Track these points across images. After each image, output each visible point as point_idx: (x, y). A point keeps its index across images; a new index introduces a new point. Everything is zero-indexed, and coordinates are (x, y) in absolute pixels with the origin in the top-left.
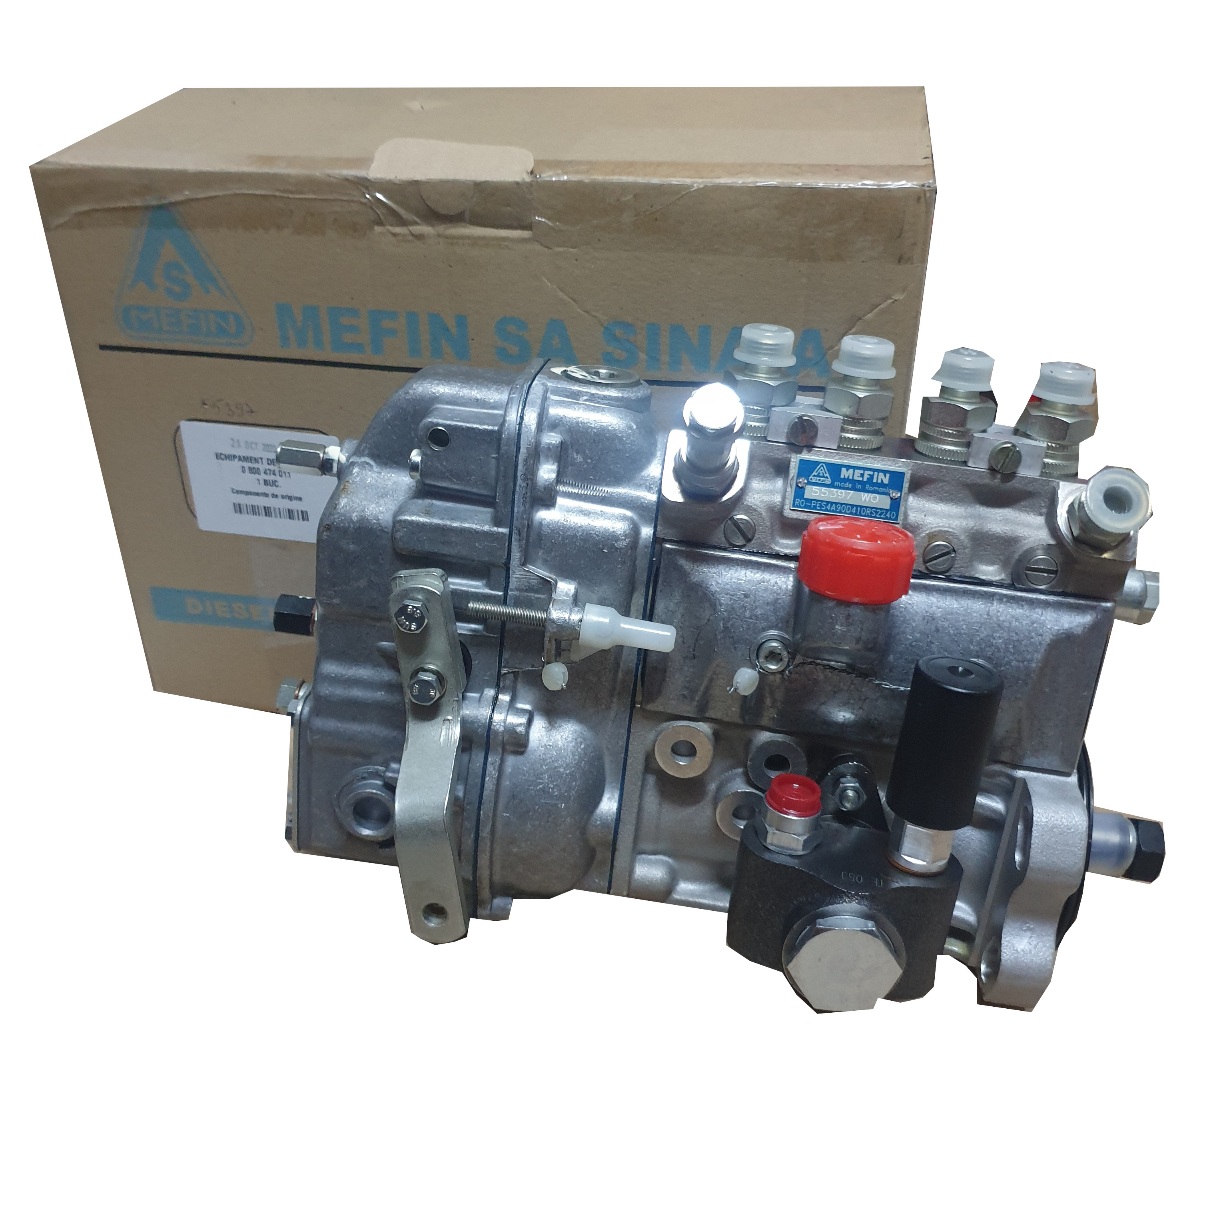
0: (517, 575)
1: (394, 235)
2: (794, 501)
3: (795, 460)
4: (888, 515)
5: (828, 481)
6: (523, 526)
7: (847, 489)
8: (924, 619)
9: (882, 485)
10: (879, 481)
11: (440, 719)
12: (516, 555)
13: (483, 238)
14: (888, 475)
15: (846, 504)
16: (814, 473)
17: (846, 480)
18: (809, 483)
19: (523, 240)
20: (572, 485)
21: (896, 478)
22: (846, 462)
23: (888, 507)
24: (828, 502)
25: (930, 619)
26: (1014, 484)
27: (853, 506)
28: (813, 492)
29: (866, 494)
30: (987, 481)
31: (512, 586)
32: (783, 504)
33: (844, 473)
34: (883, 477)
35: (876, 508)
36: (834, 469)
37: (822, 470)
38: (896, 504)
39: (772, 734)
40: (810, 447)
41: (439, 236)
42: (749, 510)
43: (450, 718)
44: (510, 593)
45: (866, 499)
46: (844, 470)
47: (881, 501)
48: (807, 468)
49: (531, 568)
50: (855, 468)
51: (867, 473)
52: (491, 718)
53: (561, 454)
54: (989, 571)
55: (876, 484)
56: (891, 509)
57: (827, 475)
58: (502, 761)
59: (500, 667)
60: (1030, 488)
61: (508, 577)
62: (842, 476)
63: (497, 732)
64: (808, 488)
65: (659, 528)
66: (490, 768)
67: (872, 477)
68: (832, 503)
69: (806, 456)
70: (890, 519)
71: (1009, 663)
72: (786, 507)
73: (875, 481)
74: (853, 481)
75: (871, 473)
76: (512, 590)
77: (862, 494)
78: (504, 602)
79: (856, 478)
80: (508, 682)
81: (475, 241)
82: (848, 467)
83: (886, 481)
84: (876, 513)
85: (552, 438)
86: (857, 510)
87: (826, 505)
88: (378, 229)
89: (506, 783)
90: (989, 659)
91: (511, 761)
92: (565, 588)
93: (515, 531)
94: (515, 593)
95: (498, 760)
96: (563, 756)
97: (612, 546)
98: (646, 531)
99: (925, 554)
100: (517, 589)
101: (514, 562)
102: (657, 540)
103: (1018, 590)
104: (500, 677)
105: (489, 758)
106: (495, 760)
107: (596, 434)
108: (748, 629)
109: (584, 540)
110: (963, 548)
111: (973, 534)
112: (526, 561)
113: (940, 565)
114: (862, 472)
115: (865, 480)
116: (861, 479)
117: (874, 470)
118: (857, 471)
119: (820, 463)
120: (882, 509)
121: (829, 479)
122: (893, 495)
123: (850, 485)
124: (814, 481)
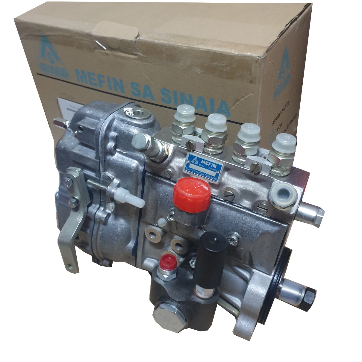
2: (186, 168)
3: (188, 154)
4: (214, 179)
5: (197, 163)
6: (103, 160)
7: (203, 167)
8: (221, 215)
10: (213, 167)
11: (78, 212)
12: (101, 168)
14: (216, 165)
17: (203, 164)
20: (121, 150)
21: (219, 167)
22: (204, 158)
25: (223, 216)
27: (204, 173)
28: (192, 166)
30: (250, 173)
31: (101, 177)
33: (202, 162)
36: (200, 160)
37: (196, 160)
38: (217, 175)
39: (178, 237)
40: (194, 150)
42: (172, 168)
43: (81, 212)
44: (101, 179)
46: (202, 160)
48: (191, 158)
49: (106, 173)
50: (206, 161)
51: (210, 163)
52: (96, 213)
53: (116, 139)
54: (247, 203)
55: (212, 167)
57: (197, 161)
58: (99, 226)
59: (100, 199)
62: (202, 163)
63: (96, 218)
64: (191, 164)
65: (145, 167)
66: (95, 228)
68: (197, 171)
69: (192, 153)
71: (246, 237)
73: (212, 166)
74: (205, 165)
75: (211, 163)
77: (207, 170)
78: (100, 181)
79: (206, 164)
80: (103, 204)
82: (204, 160)
83: (215, 167)
85: (113, 134)
86: (205, 175)
87: (196, 171)
89: (100, 233)
90: (240, 234)
91: (102, 227)
92: (116, 181)
93: (100, 161)
94: (102, 179)
95: (97, 226)
96: (117, 229)
97: (129, 171)
98: (141, 168)
99: (224, 194)
100: (103, 178)
101: (101, 170)
102: (145, 171)
103: (254, 213)
104: (101, 202)
105: (95, 225)
106: (96, 226)
107: (127, 135)
108: (167, 205)
109: (121, 168)
110: (238, 195)
111: (242, 190)
112: (105, 170)
113: (229, 198)
114: (208, 162)
115: (209, 165)
116: (207, 165)
117: (212, 163)
118: (206, 162)
119: (195, 157)
120: (212, 176)
121: (198, 163)
122: (217, 172)
123: (204, 166)
124: (193, 162)
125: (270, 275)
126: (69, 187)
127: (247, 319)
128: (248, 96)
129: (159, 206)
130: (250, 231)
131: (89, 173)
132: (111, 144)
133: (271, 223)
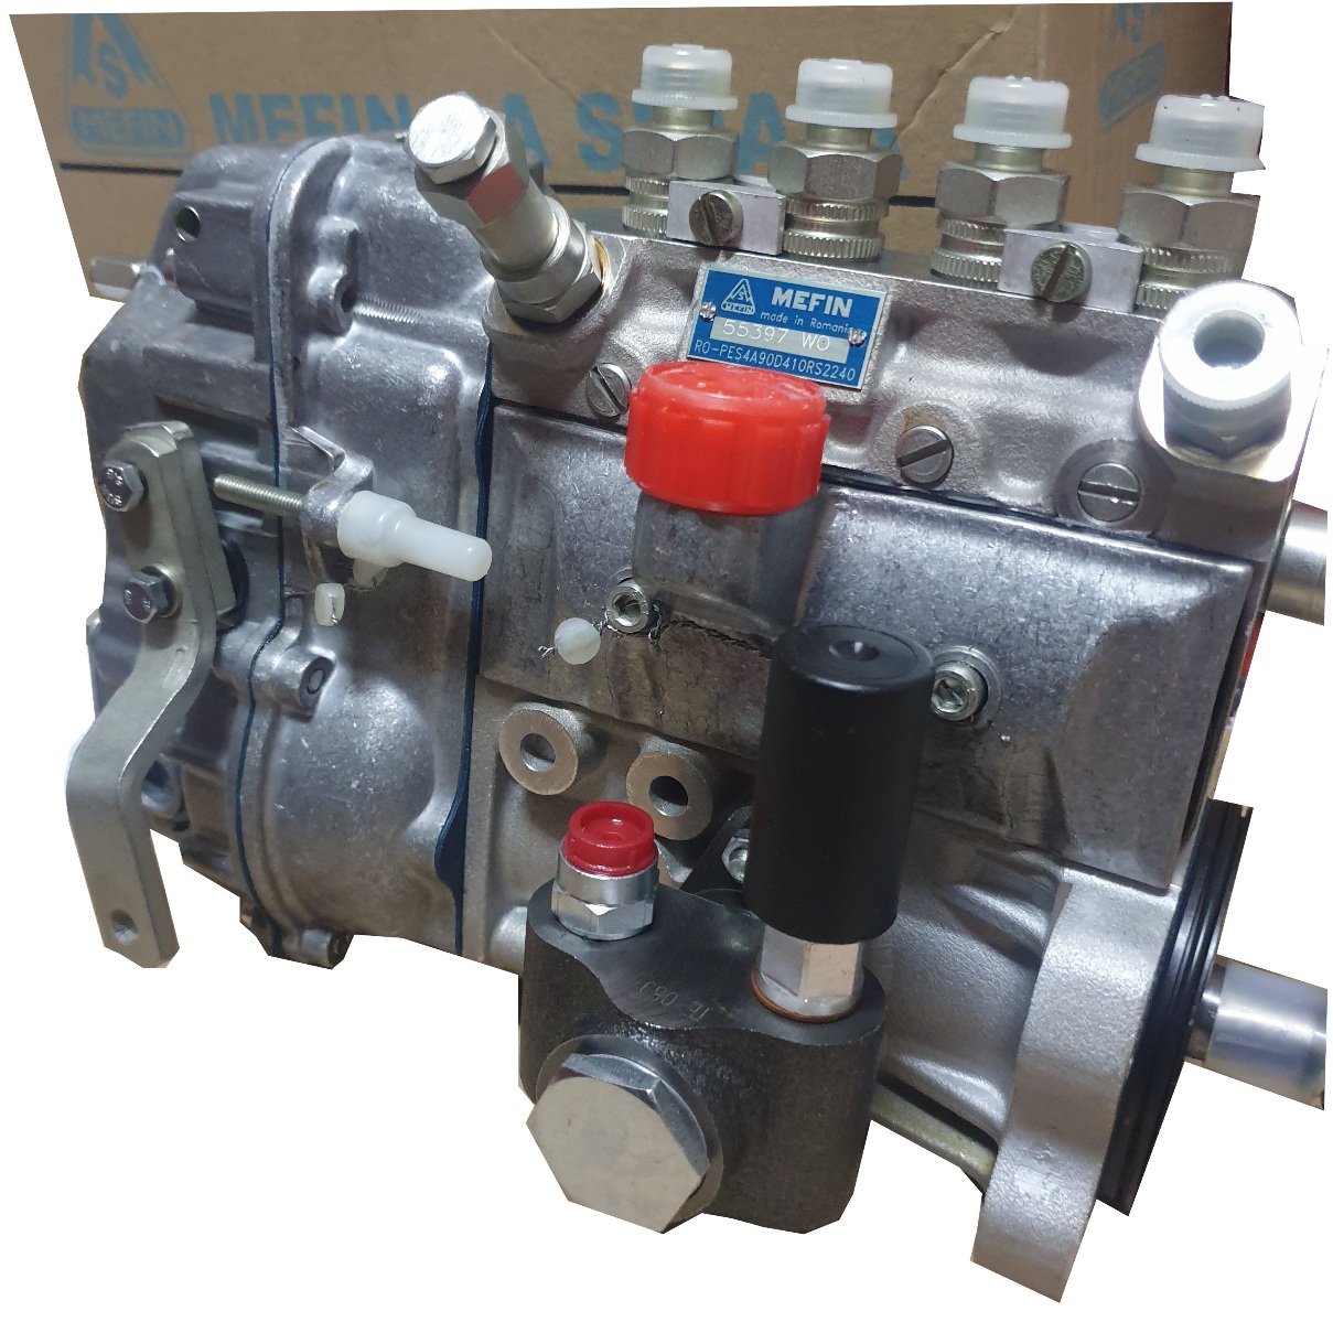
0: (287, 439)
2: (693, 345)
3: (704, 270)
4: (842, 375)
5: (751, 310)
6: (285, 359)
7: (781, 325)
8: (881, 565)
9: (839, 319)
10: (835, 313)
11: (175, 647)
12: (282, 408)
14: (850, 302)
15: (776, 353)
16: (730, 296)
17: (780, 309)
18: (720, 313)
20: (378, 306)
21: (864, 308)
22: (786, 276)
23: (844, 362)
24: (746, 348)
25: (892, 568)
26: (1079, 324)
27: (785, 355)
28: (725, 329)
29: (810, 335)
30: (1028, 317)
31: (283, 457)
32: (676, 349)
33: (779, 297)
34: (842, 308)
35: (825, 362)
36: (763, 288)
37: (745, 291)
38: (857, 353)
39: (664, 743)
40: (731, 249)
42: (622, 356)
43: (186, 648)
44: (281, 468)
45: (811, 344)
46: (778, 290)
47: (832, 349)
48: (721, 286)
49: (307, 431)
50: (796, 287)
51: (815, 296)
52: (256, 657)
53: (352, 249)
54: (1018, 489)
55: (830, 318)
56: (849, 364)
57: (751, 299)
58: (274, 727)
59: (282, 586)
60: (1108, 334)
61: (277, 445)
62: (774, 302)
63: (261, 683)
64: (718, 319)
65: (494, 380)
66: (254, 734)
67: (823, 303)
68: (753, 349)
69: (723, 265)
70: (845, 381)
71: (1024, 661)
72: (682, 355)
73: (827, 312)
74: (790, 312)
75: (823, 297)
76: (283, 465)
77: (803, 334)
78: (273, 482)
79: (795, 306)
80: (294, 611)
82: (785, 286)
83: (846, 313)
84: (824, 369)
85: (336, 224)
86: (791, 363)
87: (743, 353)
89: (279, 761)
90: (991, 650)
91: (288, 728)
92: (355, 467)
93: (276, 369)
94: (288, 470)
95: (266, 725)
96: (361, 733)
97: (413, 404)
98: (472, 385)
99: (899, 449)
100: (290, 464)
101: (282, 421)
102: (489, 400)
103: (1062, 526)
104: (283, 600)
105: (255, 720)
106: (262, 722)
107: (403, 221)
108: (603, 556)
109: (376, 391)
110: (970, 441)
111: (995, 417)
112: (298, 419)
113: (922, 471)
114: (807, 295)
115: (811, 309)
116: (804, 307)
117: (827, 292)
118: (799, 293)
119: (742, 277)
120: (833, 363)
121: (753, 307)
122: (856, 336)
123: (786, 318)
124: (728, 309)
125: (1162, 892)
126: (124, 510)
127: (1048, 1159)
128: (988, 36)
129: (561, 566)
130: (1042, 624)
131: (229, 453)
132: (325, 277)
133: (1159, 567)
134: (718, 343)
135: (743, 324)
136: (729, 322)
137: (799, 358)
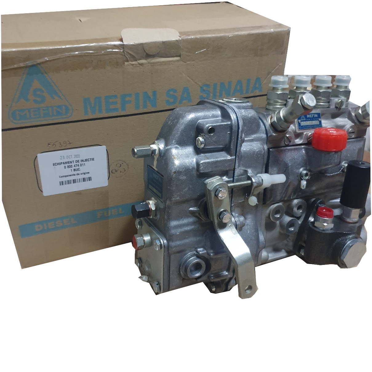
1: (132, 65)
2: (298, 127)
7: (309, 121)
9: (316, 118)
13: (163, 62)
15: (310, 125)
18: (301, 121)
19: (178, 61)
21: (319, 115)
23: (319, 124)
24: (306, 126)
26: (341, 111)
27: (312, 125)
28: (302, 124)
32: (296, 129)
34: (316, 115)
35: (317, 125)
38: (320, 122)
41: (149, 63)
45: (314, 122)
46: (307, 115)
47: (317, 122)
60: (345, 111)
62: (308, 117)
67: (314, 116)
70: (320, 127)
72: (297, 130)
74: (310, 118)
81: (161, 63)
88: (126, 63)
134: (302, 126)
135: (305, 122)
136: (303, 122)
137: (314, 125)
